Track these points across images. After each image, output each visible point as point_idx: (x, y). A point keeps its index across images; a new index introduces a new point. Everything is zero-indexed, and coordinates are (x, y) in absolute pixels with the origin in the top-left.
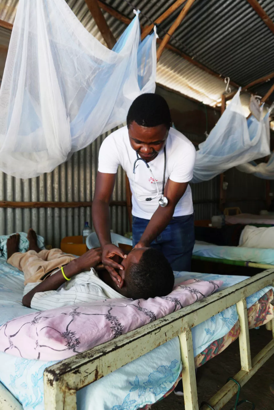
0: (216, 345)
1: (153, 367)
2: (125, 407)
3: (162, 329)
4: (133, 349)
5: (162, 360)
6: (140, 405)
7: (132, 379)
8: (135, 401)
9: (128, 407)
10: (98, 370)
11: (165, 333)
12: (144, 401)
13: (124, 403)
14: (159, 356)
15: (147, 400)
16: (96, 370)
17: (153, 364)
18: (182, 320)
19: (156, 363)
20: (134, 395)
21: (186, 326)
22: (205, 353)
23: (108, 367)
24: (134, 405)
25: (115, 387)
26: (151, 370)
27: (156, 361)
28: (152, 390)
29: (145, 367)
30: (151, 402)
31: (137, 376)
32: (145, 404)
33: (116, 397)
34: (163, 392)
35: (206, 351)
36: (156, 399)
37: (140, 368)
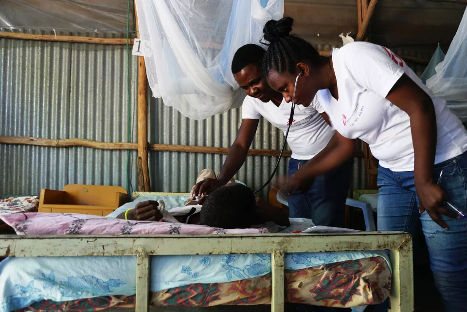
0: (199, 290)
1: (77, 272)
2: (29, 291)
3: (98, 239)
4: (54, 246)
5: (94, 271)
6: (44, 296)
7: (47, 272)
8: (40, 291)
9: (32, 292)
10: (11, 248)
11: (103, 246)
12: (50, 295)
13: (28, 286)
14: (93, 267)
15: (53, 296)
16: (9, 248)
17: (79, 270)
18: (134, 241)
19: (84, 271)
20: (39, 285)
21: (140, 250)
22: (173, 292)
23: (22, 250)
24: (39, 293)
25: (24, 270)
26: (75, 275)
27: (86, 269)
28: (61, 289)
29: (68, 268)
30: (56, 299)
31: (53, 271)
32: (49, 298)
33: (21, 278)
34: (73, 297)
35: (177, 290)
36: (61, 299)
37: (61, 267)
